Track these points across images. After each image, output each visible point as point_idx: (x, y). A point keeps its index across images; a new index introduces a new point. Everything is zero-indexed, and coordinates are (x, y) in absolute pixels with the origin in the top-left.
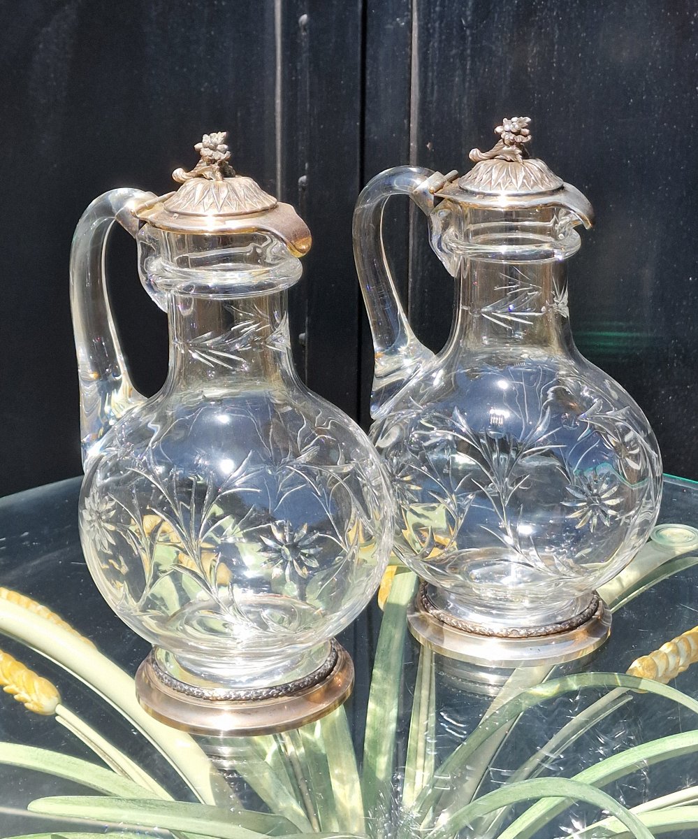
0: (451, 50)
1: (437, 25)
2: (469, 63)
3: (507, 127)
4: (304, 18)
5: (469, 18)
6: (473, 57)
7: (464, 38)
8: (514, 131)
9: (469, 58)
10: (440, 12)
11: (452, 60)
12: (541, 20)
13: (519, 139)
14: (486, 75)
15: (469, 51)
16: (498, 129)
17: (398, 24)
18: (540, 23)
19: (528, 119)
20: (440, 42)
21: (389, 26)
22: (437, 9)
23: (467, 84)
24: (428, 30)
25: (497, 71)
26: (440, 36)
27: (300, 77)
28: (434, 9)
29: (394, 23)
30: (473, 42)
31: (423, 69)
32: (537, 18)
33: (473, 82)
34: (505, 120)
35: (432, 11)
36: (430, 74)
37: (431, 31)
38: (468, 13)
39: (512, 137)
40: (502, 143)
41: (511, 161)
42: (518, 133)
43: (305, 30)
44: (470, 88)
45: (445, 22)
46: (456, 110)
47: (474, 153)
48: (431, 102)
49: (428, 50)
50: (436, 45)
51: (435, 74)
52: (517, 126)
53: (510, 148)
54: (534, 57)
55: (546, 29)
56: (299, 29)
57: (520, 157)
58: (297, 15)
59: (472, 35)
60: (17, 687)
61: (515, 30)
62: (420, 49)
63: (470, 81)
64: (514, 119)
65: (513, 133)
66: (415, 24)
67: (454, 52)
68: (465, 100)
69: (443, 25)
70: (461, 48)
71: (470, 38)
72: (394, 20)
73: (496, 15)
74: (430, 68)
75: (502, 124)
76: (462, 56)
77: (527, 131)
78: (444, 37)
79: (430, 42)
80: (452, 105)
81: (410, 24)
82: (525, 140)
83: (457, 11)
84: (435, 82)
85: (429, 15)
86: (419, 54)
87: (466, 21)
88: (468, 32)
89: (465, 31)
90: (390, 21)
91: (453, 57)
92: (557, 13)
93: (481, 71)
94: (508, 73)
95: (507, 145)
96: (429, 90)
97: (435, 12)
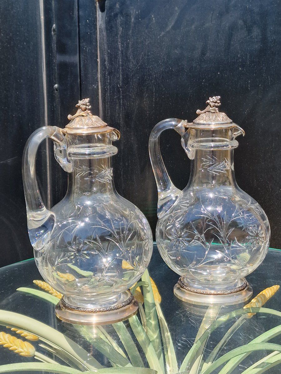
0: (115, 96)
1: (108, 87)
2: (122, 101)
3: (212, 100)
4: (56, 86)
5: (121, 84)
6: (123, 99)
7: (119, 91)
8: (214, 101)
9: (122, 99)
10: (109, 82)
11: (115, 100)
12: (148, 84)
13: (216, 104)
14: (128, 105)
15: (121, 97)
16: (208, 101)
17: (94, 87)
18: (148, 85)
19: (219, 97)
20: (110, 93)
21: (90, 88)
22: (108, 81)
23: (121, 109)
24: (105, 89)
25: (132, 104)
26: (110, 91)
27: (55, 109)
28: (107, 81)
29: (92, 87)
30: (122, 93)
31: (104, 104)
32: (147, 83)
33: (123, 108)
34: (210, 98)
35: (106, 82)
36: (107, 106)
37: (106, 90)
38: (120, 82)
39: (214, 104)
40: (209, 107)
41: (214, 113)
42: (216, 102)
43: (57, 90)
44: (122, 110)
45: (111, 85)
46: (117, 119)
47: (198, 111)
48: (107, 116)
49: (105, 97)
50: (108, 94)
51: (109, 106)
52: (215, 100)
53: (213, 108)
54: (146, 98)
55: (150, 88)
56: (54, 90)
57: (217, 111)
58: (53, 85)
59: (122, 90)
60: (17, 346)
61: (138, 88)
62: (102, 96)
63: (122, 108)
64: (214, 97)
65: (214, 102)
66: (100, 87)
67: (115, 97)
68: (121, 115)
69: (111, 87)
70: (118, 95)
71: (121, 92)
72: (92, 86)
73: (131, 83)
74: (106, 104)
75: (209, 99)
76: (119, 99)
77: (219, 101)
78: (111, 92)
79: (106, 93)
80: (116, 117)
81: (98, 87)
82: (219, 105)
83: (116, 82)
84: (109, 108)
85: (105, 84)
86: (102, 99)
87: (119, 85)
88: (121, 89)
89: (119, 89)
90: (90, 86)
91: (115, 99)
92: (154, 81)
93: (127, 104)
94: (137, 104)
95: (211, 107)
96: (106, 112)
97: (107, 82)
